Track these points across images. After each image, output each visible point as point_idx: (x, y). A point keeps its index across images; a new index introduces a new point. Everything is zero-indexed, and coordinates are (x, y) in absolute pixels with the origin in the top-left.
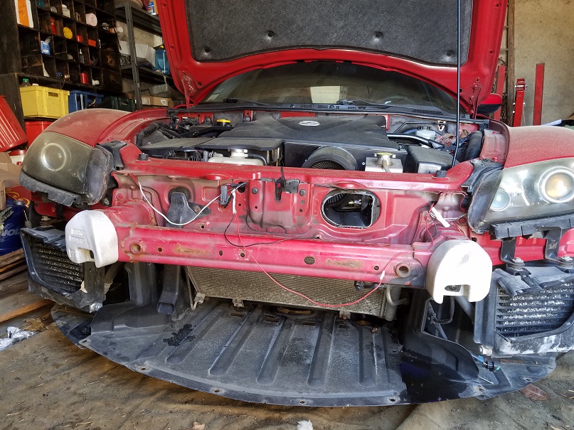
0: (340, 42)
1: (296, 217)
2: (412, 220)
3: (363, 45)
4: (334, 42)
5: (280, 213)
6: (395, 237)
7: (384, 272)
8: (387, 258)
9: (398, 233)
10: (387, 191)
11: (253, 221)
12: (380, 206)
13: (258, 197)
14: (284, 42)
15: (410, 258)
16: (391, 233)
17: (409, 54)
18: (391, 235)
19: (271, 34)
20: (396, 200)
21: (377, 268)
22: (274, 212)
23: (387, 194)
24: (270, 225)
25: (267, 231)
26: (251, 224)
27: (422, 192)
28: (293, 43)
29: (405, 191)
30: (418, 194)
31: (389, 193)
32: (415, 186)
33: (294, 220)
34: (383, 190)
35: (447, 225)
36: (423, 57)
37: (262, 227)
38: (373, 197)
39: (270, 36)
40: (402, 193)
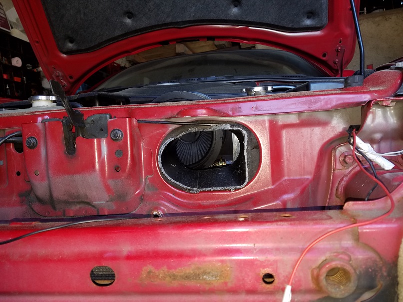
0: (200, 16)
1: (111, 182)
2: (318, 167)
3: (222, 17)
4: (193, 16)
5: (77, 177)
6: (293, 200)
7: (288, 289)
8: (292, 250)
9: (298, 191)
10: (266, 118)
11: (39, 200)
12: (258, 147)
13: (38, 154)
14: (144, 23)
15: (348, 242)
16: (285, 192)
17: (269, 21)
18: (286, 197)
19: (130, 15)
20: (284, 133)
21: (268, 278)
22: (67, 178)
23: (267, 124)
24: (67, 202)
25: (64, 215)
26: (37, 206)
27: (330, 111)
28: (154, 23)
29: (299, 113)
30: (322, 116)
31: (271, 122)
32: (316, 102)
33: (108, 189)
34: (260, 118)
35: (388, 166)
36: (284, 23)
37: (54, 208)
38: (244, 132)
39: (129, 18)
40: (293, 119)
